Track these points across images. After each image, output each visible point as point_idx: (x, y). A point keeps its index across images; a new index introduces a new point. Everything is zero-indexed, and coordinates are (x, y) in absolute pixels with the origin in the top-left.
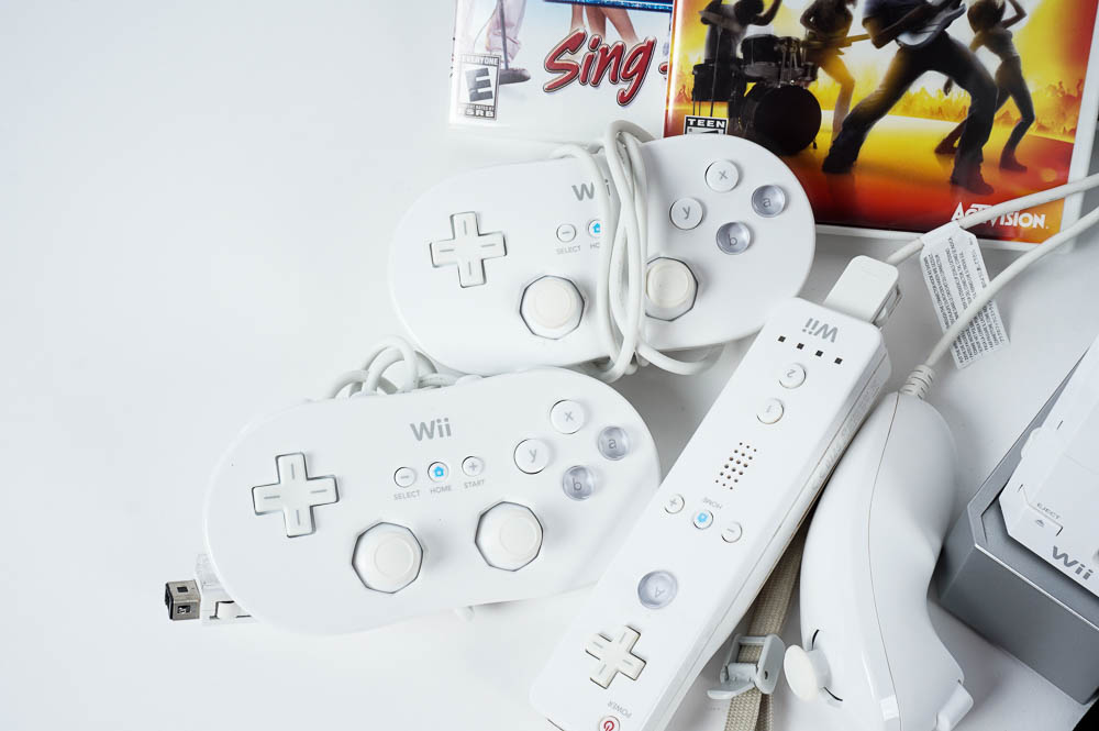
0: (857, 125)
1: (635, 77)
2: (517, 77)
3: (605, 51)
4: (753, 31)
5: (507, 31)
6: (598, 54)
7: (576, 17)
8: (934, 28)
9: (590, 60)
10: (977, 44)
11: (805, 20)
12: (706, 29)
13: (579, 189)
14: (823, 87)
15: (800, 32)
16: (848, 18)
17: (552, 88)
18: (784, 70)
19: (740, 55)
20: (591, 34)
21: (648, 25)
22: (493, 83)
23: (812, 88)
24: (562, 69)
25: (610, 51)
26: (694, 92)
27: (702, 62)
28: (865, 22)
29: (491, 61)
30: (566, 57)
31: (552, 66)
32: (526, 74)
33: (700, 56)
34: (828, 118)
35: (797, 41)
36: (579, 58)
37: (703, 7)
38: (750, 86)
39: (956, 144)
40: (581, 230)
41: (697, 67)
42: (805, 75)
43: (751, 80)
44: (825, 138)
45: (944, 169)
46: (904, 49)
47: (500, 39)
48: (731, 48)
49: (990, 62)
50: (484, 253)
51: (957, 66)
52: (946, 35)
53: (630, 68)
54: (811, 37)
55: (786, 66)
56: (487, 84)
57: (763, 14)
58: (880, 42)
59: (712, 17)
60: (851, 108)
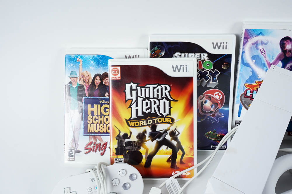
0: (150, 158)
1: (104, 150)
3: (97, 145)
4: (126, 140)
5: (76, 142)
6: (95, 146)
7: (90, 138)
8: (163, 137)
9: (94, 147)
10: (172, 139)
11: (137, 137)
12: (117, 141)
13: (92, 179)
14: (142, 150)
15: (136, 140)
16: (145, 136)
17: (86, 153)
18: (134, 148)
19: (124, 145)
20: (94, 141)
21: (105, 139)
22: (74, 153)
23: (140, 151)
24: (89, 149)
25: (98, 145)
26: (116, 153)
27: (117, 147)
28: (149, 137)
29: (73, 149)
30: (89, 147)
31: (86, 149)
32: (80, 151)
33: (116, 146)
34: (144, 156)
35: (136, 142)
36: (92, 147)
37: (116, 136)
38: (127, 151)
39: (171, 160)
40: (93, 189)
41: (116, 148)
42: (138, 148)
43: (127, 150)
44: (144, 161)
45: (169, 165)
46: (158, 142)
47: (74, 144)
48: (122, 144)
49: (175, 143)
51: (169, 145)
52: (165, 138)
53: (103, 148)
54: (139, 141)
55: (134, 147)
56: (72, 153)
57: (128, 137)
58: (152, 141)
59: (118, 138)
60: (148, 154)
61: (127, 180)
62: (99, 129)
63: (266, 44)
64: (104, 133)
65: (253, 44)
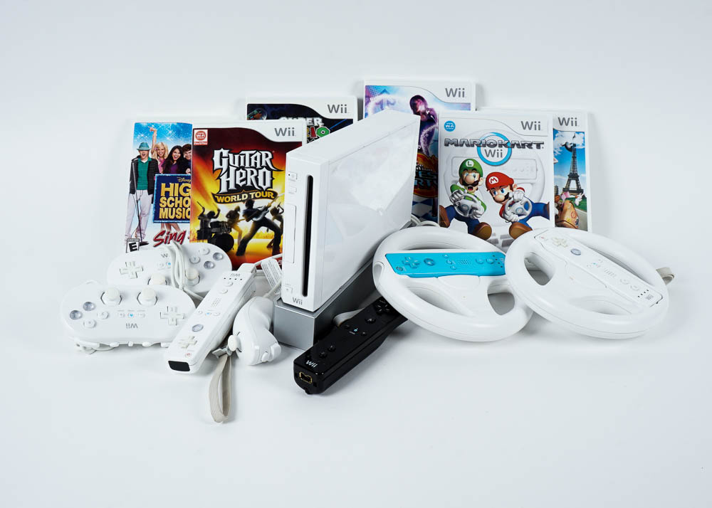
0: (244, 243)
1: (181, 240)
2: (145, 244)
3: (171, 235)
4: (213, 220)
5: (142, 231)
6: (169, 236)
7: (162, 226)
9: (167, 237)
10: (273, 219)
11: (227, 216)
12: (200, 221)
13: (163, 255)
14: (234, 233)
15: (226, 220)
16: (238, 215)
17: (156, 246)
18: (222, 230)
19: (210, 227)
20: (167, 230)
21: (183, 227)
22: (137, 246)
23: (230, 234)
24: (159, 240)
25: (173, 234)
28: (243, 216)
29: (137, 240)
30: (160, 237)
31: (155, 240)
32: (148, 243)
33: (198, 228)
34: (236, 241)
36: (164, 237)
37: (198, 215)
38: (213, 235)
39: (272, 245)
40: (165, 264)
41: (198, 231)
44: (236, 247)
46: (255, 222)
47: (139, 234)
48: (207, 225)
49: (278, 223)
50: (137, 270)
51: (270, 225)
53: (180, 238)
54: (229, 221)
55: (223, 228)
56: (135, 246)
57: (215, 216)
58: (248, 221)
59: (201, 217)
60: (242, 237)
61: (210, 258)
62: (176, 214)
63: (393, 104)
64: (182, 219)
65: (377, 104)
